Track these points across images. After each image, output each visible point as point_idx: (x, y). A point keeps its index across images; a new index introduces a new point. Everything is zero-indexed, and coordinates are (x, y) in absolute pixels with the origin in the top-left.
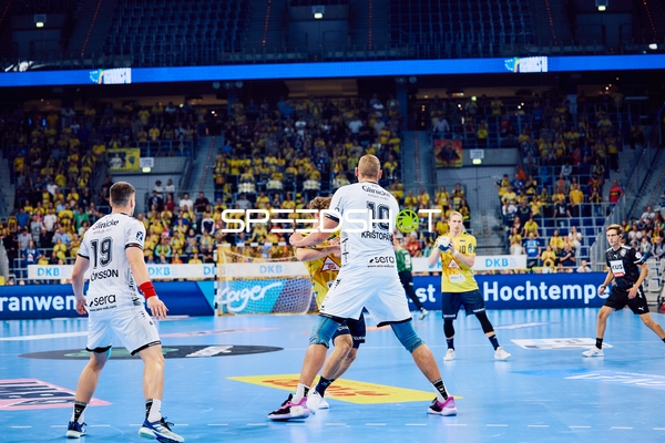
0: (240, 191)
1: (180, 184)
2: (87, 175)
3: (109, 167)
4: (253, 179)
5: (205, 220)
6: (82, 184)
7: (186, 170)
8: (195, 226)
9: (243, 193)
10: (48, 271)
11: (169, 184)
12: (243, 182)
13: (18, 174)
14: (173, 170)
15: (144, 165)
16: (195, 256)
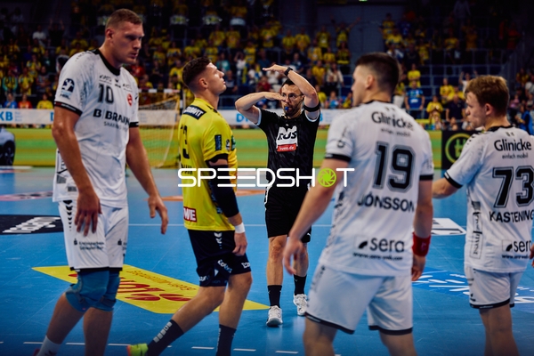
5: (60, 57)
8: (48, 62)
16: (45, 97)
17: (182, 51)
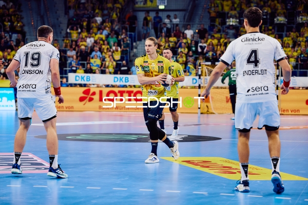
0: (228, 24)
1: (184, 19)
2: (118, 10)
3: (135, 4)
4: (237, 15)
5: (200, 44)
6: (114, 16)
7: (190, 8)
8: (194, 49)
9: (230, 25)
10: (83, 78)
11: (175, 18)
12: (231, 17)
13: (70, 8)
14: (181, 8)
15: (160, 4)
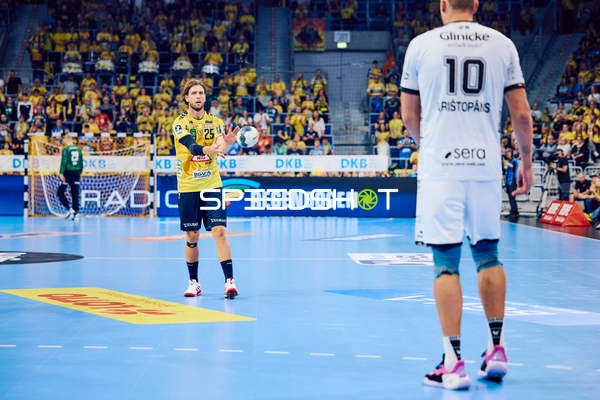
5: (21, 103)
8: (10, 110)
12: (68, 61)
16: (6, 146)
17: (152, 99)
